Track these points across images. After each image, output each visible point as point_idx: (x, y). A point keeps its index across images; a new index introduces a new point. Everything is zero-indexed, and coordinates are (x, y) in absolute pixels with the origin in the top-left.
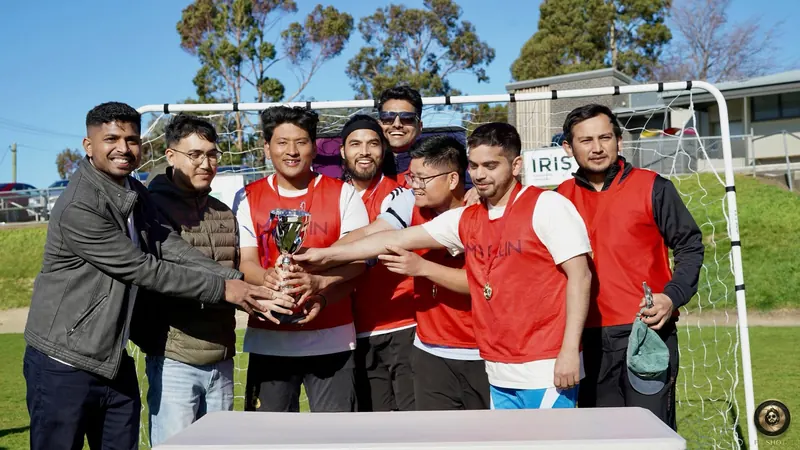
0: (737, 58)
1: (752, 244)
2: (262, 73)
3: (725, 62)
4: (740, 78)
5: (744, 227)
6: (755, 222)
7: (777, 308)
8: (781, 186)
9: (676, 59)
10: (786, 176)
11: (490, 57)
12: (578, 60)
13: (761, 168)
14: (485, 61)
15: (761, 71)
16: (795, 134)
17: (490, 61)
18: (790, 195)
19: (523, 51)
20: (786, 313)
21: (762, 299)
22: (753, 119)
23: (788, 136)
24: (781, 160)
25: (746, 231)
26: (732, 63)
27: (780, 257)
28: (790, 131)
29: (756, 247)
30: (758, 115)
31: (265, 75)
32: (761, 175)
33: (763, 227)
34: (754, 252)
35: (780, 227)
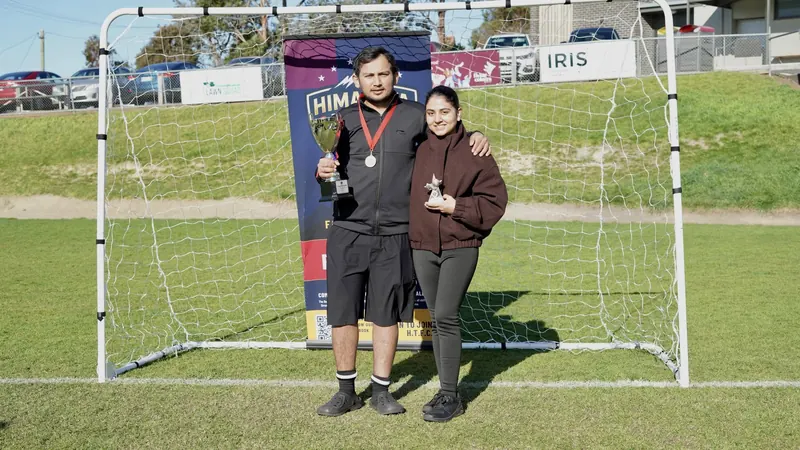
5: (753, 127)
6: (765, 121)
7: (779, 207)
8: (795, 86)
20: (788, 213)
21: (764, 198)
22: (776, 17)
25: (754, 130)
29: (764, 147)
30: (782, 12)
32: (776, 74)
33: (773, 126)
34: (762, 151)
35: (790, 127)
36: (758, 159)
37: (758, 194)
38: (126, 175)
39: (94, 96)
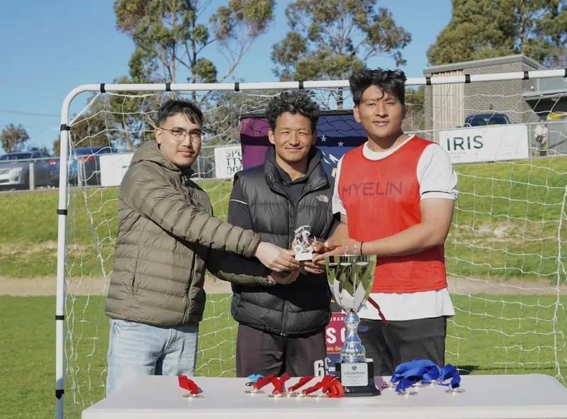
2: (195, 55)
11: (407, 41)
12: (490, 47)
17: (405, 45)
19: (439, 39)
31: (197, 57)
38: (48, 254)
39: (16, 179)
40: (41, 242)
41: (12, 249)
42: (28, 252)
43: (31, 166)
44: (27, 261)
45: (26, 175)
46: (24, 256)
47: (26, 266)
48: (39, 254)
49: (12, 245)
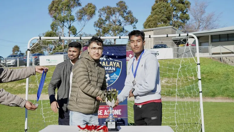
0: (208, 23)
1: (210, 78)
2: (70, 25)
3: (205, 24)
4: (209, 29)
5: (208, 73)
6: (211, 72)
7: (217, 97)
8: (219, 61)
9: (191, 23)
10: (221, 58)
11: (137, 22)
12: (162, 23)
13: (214, 56)
14: (135, 23)
15: (215, 27)
16: (223, 46)
17: (136, 23)
18: (221, 64)
19: (147, 20)
20: (219, 98)
21: (213, 94)
22: (212, 42)
23: (221, 46)
24: (219, 54)
25: (208, 74)
26: (207, 25)
27: (218, 82)
28: (222, 45)
29: (211, 79)
30: (213, 40)
32: (213, 58)
33: (214, 73)
34: (211, 80)
35: (218, 73)
36: (210, 83)
37: (210, 93)
38: (23, 87)
39: (13, 63)
40: (21, 83)
41: (12, 85)
42: (17, 86)
43: (18, 59)
44: (16, 89)
45: (16, 62)
46: (15, 87)
47: (16, 90)
48: (20, 87)
49: (11, 84)
